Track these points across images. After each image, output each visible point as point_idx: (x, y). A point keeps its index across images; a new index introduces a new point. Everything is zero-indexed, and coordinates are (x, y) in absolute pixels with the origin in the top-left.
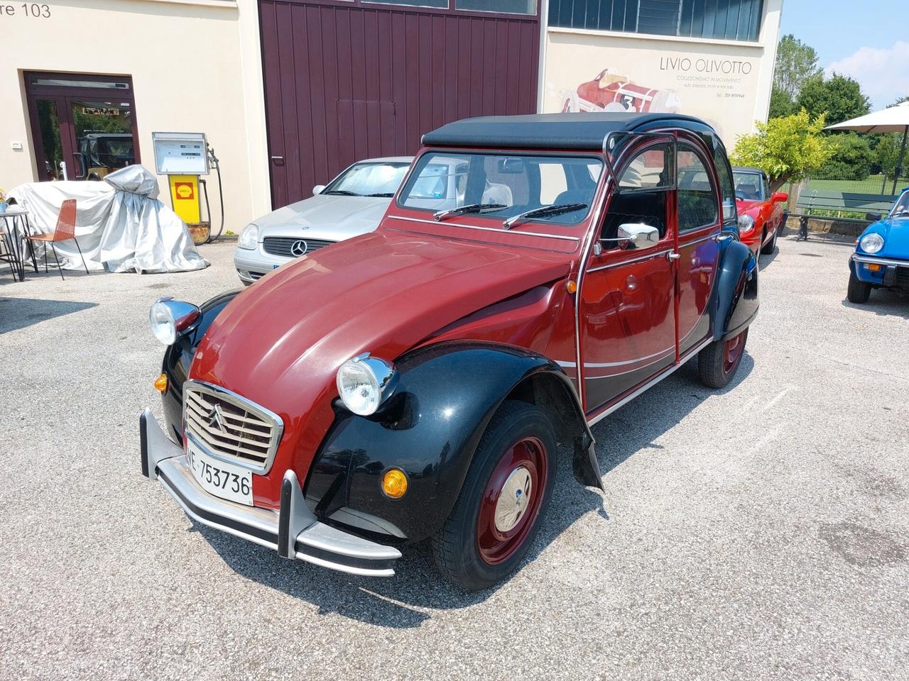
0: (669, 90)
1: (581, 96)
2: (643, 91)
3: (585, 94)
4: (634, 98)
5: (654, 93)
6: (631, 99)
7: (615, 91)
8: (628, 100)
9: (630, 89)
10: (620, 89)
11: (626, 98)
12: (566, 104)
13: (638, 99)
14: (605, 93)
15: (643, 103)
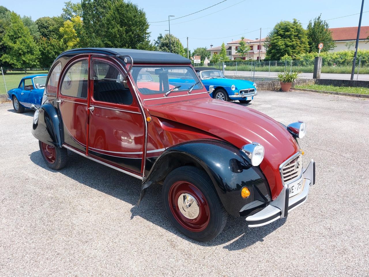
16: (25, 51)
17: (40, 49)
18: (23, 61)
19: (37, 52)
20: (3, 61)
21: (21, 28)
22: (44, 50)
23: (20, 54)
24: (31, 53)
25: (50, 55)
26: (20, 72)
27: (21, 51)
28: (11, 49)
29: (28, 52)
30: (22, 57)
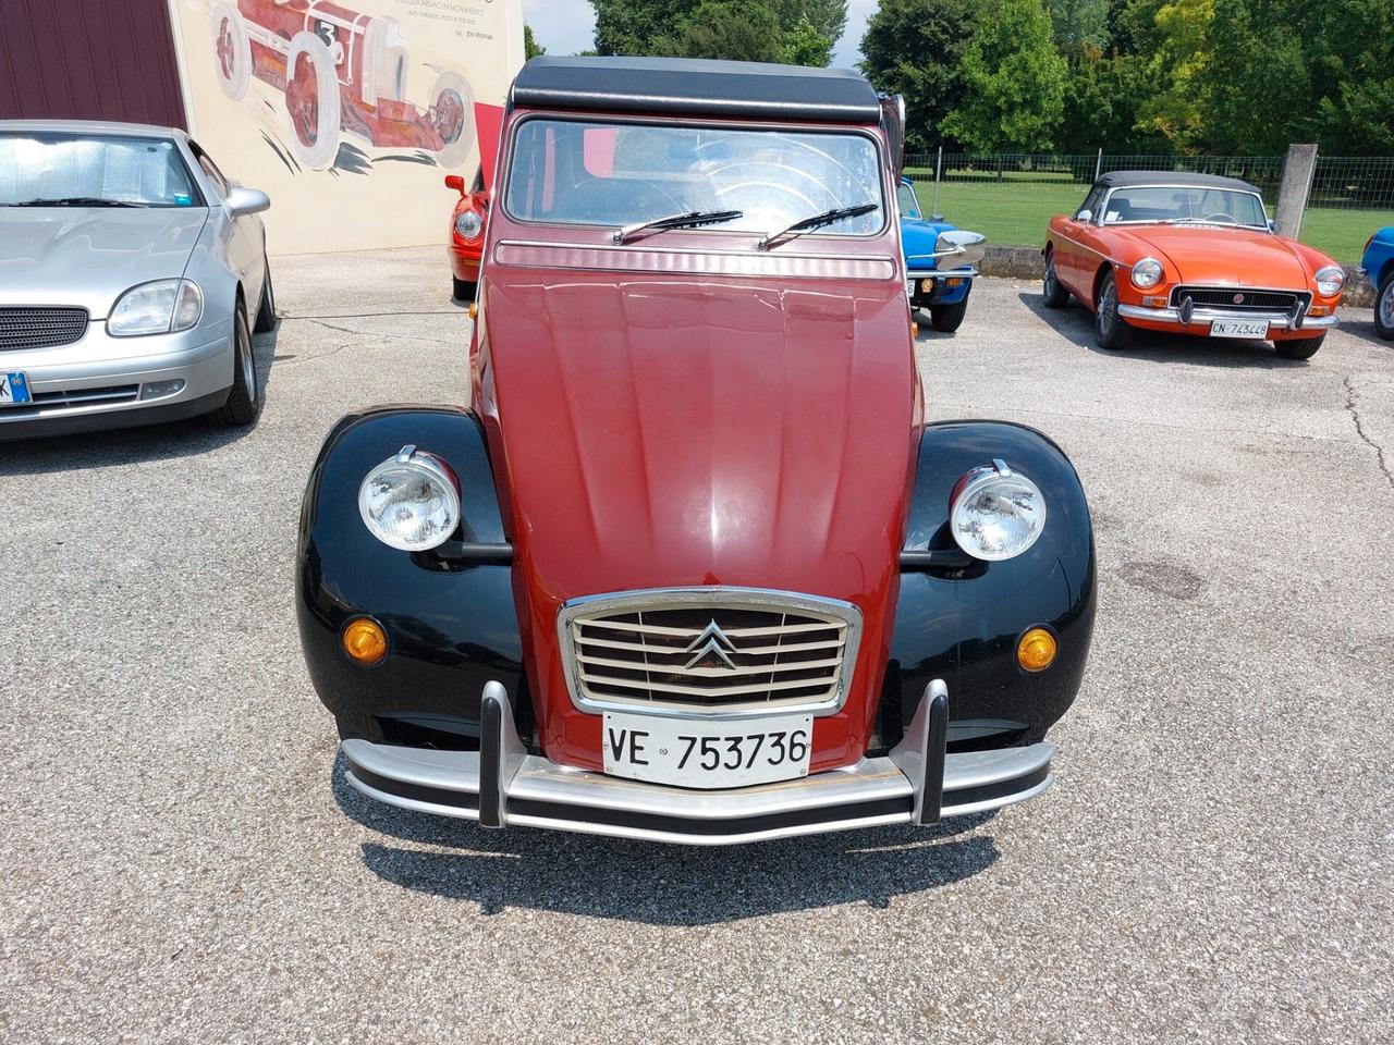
0: (388, 17)
1: (246, 15)
2: (348, 15)
3: (253, 13)
4: (336, 27)
5: (365, 21)
6: (332, 29)
7: (303, 11)
8: (328, 30)
9: (326, 11)
10: (310, 8)
11: (323, 25)
12: (223, 28)
13: (342, 28)
14: (288, 14)
15: (352, 36)
16: (1018, 99)
17: (1066, 90)
18: (1002, 134)
19: (1053, 105)
20: (943, 134)
21: (1028, 17)
22: (1081, 93)
23: (998, 112)
24: (1034, 107)
25: (1094, 116)
26: (986, 174)
27: (1003, 99)
28: (976, 91)
29: (1025, 104)
30: (1001, 120)
